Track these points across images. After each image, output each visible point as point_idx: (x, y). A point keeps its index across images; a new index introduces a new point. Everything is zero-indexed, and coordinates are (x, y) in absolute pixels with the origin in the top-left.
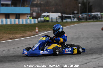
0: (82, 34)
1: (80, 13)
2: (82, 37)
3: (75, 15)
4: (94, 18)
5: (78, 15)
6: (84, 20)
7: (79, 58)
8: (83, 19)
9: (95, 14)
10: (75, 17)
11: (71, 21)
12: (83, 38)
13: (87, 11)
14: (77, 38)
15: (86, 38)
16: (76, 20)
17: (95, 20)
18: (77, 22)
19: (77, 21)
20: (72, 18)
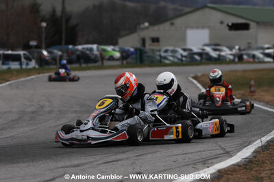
0: (49, 102)
1: (44, 46)
2: (47, 109)
3: (30, 53)
4: (82, 61)
5: (39, 50)
6: (55, 64)
7: (35, 164)
8: (53, 62)
9: (84, 48)
10: (31, 57)
11: (21, 68)
12: (50, 112)
13: (63, 42)
14: (33, 112)
15: (59, 111)
16: (33, 64)
17: (84, 65)
18: (37, 69)
19: (37, 67)
20: (23, 60)
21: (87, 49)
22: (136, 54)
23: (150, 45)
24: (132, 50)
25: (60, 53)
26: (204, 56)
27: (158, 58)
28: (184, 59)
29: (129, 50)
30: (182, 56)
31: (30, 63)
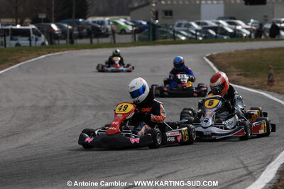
0: (62, 92)
1: (53, 20)
2: (60, 103)
3: (39, 28)
5: (49, 24)
6: (65, 39)
9: (94, 22)
10: (40, 32)
12: (65, 107)
13: (74, 15)
15: (74, 106)
16: (43, 39)
18: (48, 47)
19: (47, 43)
20: (32, 35)
21: (98, 23)
22: (149, 28)
23: (163, 18)
24: (145, 23)
25: (70, 27)
26: (219, 31)
27: (171, 32)
28: (198, 34)
29: (141, 24)
30: (197, 31)
31: (39, 38)
